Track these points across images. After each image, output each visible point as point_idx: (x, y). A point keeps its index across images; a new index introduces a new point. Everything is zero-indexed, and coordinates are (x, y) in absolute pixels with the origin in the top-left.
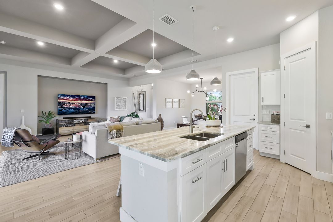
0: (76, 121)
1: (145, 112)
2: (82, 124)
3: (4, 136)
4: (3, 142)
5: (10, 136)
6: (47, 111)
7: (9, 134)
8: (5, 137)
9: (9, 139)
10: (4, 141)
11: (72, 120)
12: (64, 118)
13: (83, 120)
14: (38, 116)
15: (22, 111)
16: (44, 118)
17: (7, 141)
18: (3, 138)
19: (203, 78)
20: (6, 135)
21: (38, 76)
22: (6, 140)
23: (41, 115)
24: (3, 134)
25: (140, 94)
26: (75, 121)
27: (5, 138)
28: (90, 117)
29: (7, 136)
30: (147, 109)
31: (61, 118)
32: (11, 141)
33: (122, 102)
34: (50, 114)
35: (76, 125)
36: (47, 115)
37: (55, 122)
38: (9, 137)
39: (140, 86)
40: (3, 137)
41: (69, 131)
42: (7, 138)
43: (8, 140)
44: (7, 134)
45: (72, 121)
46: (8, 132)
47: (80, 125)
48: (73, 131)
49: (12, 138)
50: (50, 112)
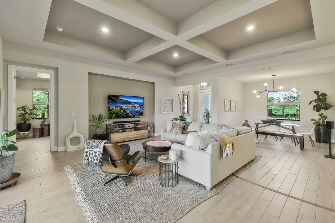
0: (127, 126)
1: (189, 115)
2: (132, 129)
3: (87, 152)
4: (86, 161)
5: (96, 153)
6: (97, 114)
7: (95, 150)
8: (88, 154)
9: (96, 158)
10: (88, 159)
11: (122, 124)
12: (114, 123)
13: (133, 125)
14: (89, 121)
15: (74, 114)
16: (95, 122)
17: (91, 161)
18: (86, 156)
19: (276, 75)
20: (90, 151)
21: (90, 73)
22: (90, 158)
23: (92, 119)
24: (86, 150)
25: (184, 96)
26: (125, 126)
27: (88, 156)
28: (139, 121)
29: (91, 153)
30: (190, 112)
31: (111, 122)
32: (100, 162)
33: (169, 104)
34: (100, 117)
35: (127, 130)
36: (97, 118)
37: (105, 127)
38: (94, 154)
39: (185, 86)
40: (85, 154)
41: (121, 138)
42: (91, 156)
43: (93, 159)
44: (91, 149)
45: (123, 126)
46: (93, 147)
47: (131, 131)
48: (124, 137)
49: (101, 156)
50: (100, 114)
